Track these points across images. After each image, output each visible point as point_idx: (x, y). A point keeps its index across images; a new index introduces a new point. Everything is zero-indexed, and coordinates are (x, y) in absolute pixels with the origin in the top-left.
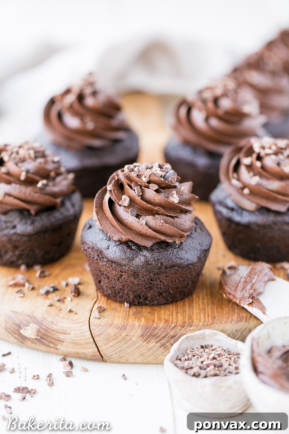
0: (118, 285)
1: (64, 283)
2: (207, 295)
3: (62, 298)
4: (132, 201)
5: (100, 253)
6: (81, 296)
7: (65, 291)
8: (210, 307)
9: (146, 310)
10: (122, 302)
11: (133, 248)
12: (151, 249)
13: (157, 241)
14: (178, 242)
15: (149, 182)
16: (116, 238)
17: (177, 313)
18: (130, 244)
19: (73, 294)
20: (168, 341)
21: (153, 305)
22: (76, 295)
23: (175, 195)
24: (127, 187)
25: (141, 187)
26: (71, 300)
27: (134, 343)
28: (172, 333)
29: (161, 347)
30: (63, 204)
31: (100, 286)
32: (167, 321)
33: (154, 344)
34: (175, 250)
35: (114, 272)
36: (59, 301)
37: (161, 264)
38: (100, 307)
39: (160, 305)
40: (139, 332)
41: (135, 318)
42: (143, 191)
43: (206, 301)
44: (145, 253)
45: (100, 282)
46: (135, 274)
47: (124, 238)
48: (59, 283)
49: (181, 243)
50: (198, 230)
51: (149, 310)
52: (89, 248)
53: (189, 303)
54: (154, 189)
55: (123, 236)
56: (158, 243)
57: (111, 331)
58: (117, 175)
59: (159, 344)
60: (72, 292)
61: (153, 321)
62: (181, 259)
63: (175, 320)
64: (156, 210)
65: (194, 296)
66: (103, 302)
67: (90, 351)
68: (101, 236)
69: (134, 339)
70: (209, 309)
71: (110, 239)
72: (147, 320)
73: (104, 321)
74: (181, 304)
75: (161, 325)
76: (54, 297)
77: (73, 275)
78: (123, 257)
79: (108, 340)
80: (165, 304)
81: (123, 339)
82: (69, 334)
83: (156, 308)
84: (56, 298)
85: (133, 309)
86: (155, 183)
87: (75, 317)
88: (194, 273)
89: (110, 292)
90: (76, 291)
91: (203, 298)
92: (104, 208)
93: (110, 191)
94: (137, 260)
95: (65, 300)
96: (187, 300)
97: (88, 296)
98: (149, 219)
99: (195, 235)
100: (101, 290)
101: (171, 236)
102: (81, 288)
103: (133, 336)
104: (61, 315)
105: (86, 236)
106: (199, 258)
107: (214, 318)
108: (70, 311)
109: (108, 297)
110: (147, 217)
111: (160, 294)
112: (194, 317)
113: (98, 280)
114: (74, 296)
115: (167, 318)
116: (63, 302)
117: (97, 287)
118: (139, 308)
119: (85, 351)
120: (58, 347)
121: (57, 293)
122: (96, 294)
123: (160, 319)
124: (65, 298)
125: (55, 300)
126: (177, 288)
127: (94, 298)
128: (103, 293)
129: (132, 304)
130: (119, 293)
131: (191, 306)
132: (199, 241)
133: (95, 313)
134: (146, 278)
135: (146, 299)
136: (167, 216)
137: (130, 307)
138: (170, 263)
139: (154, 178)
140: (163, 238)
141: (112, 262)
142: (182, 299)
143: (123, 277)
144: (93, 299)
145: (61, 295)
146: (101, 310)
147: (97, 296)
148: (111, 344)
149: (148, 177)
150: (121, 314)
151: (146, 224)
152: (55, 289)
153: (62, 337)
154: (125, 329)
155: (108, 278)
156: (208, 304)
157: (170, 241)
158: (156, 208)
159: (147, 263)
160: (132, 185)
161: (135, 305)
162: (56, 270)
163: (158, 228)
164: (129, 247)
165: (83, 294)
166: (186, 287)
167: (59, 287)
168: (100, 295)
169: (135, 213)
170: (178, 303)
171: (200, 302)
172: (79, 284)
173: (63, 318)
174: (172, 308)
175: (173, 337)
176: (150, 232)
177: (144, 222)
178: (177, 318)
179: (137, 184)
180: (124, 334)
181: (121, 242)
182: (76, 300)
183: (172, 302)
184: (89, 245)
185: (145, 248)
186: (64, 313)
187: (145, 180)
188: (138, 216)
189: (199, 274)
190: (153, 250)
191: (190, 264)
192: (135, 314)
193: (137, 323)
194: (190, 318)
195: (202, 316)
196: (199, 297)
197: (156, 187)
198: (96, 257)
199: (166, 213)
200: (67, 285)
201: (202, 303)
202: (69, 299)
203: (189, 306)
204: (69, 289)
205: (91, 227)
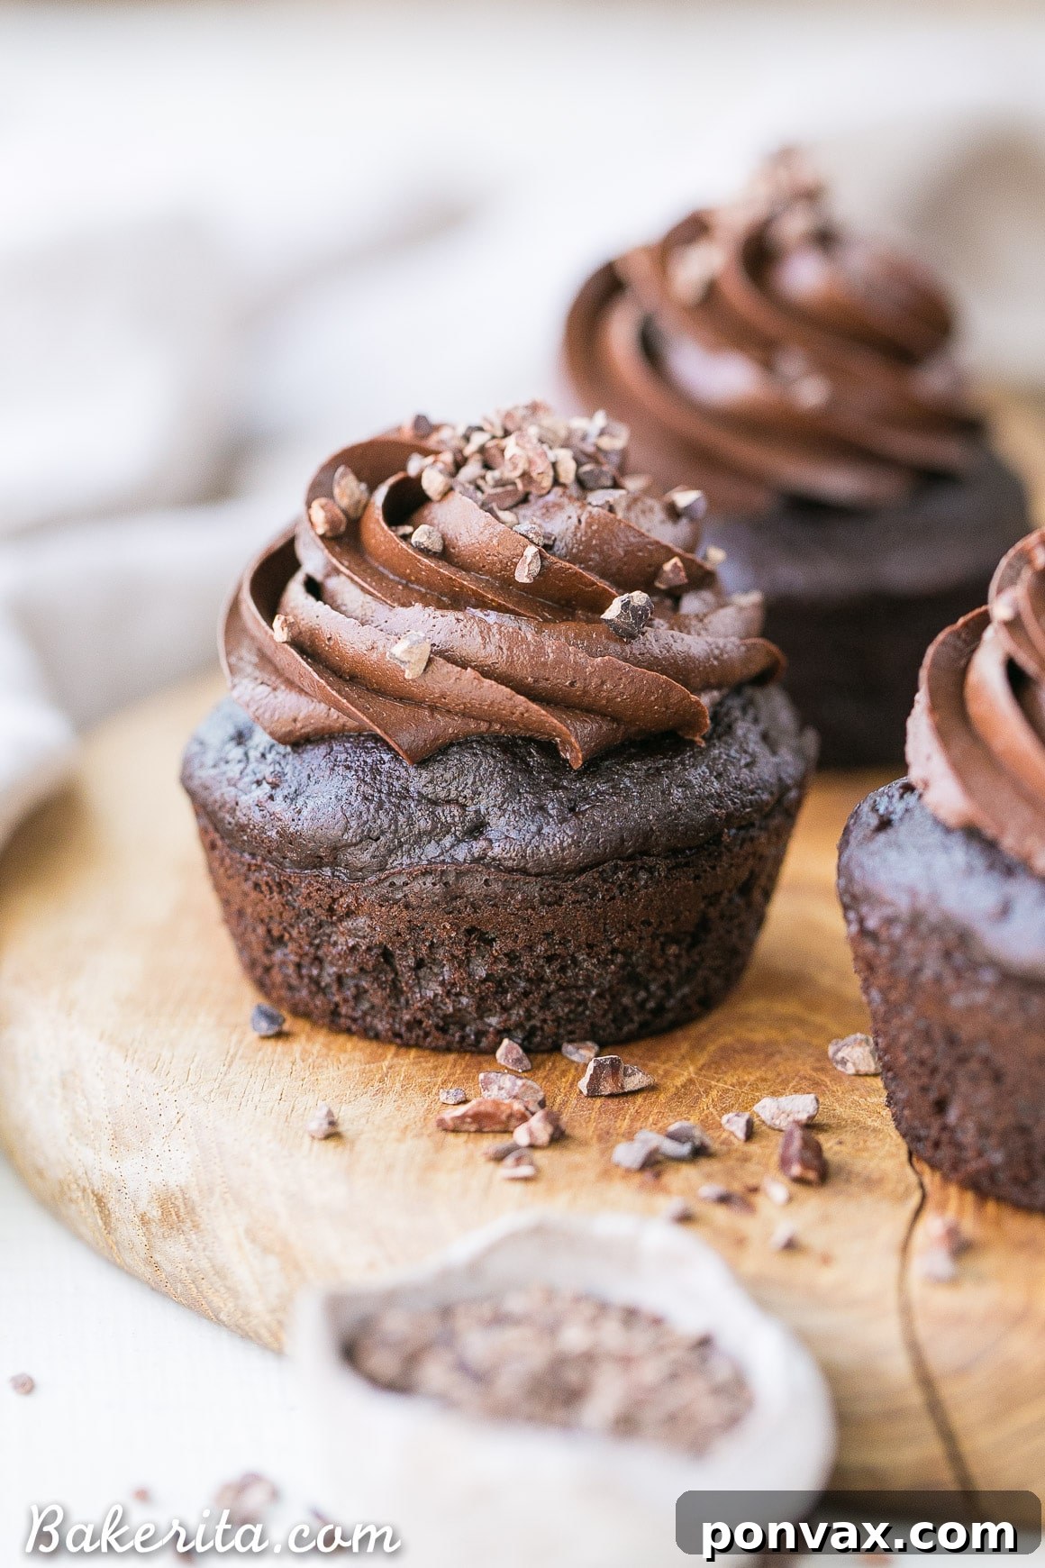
1: (735, 1125)
3: (737, 1187)
5: (958, 942)
6: (837, 1185)
7: (745, 1159)
19: (796, 1170)
22: (812, 1175)
26: (790, 1199)
30: (723, 722)
31: (944, 1128)
36: (724, 1199)
38: (952, 1232)
45: (941, 1106)
48: (708, 1124)
52: (890, 921)
60: (785, 1163)
66: (959, 1211)
68: (961, 855)
71: (1009, 871)
76: (696, 1182)
84: (710, 1190)
87: (825, 1275)
89: (998, 1158)
90: (808, 1155)
93: (1010, 623)
95: (759, 1200)
97: (871, 1183)
100: (946, 1155)
102: (828, 1143)
104: (747, 1265)
105: (871, 863)
108: (791, 1246)
113: (933, 1095)
114: (800, 1181)
116: (748, 1205)
121: (706, 1165)
122: (912, 1178)
124: (754, 1190)
125: (705, 1199)
127: (906, 1194)
128: (956, 1165)
144: (904, 1197)
145: (730, 1173)
147: (921, 1185)
152: (701, 1151)
165: (846, 1174)
167: (713, 1141)
168: (931, 1180)
172: (816, 1124)
182: (814, 1203)
184: (891, 904)
186: (763, 1254)
198: (932, 967)
200: (751, 1133)
202: (776, 1194)
204: (767, 1151)
205: (885, 824)
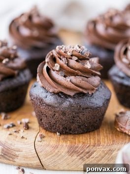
0: (53, 121)
1: (19, 122)
2: (108, 128)
4: (61, 68)
5: (41, 100)
6: (29, 129)
7: (19, 127)
8: (111, 135)
9: (70, 137)
10: (55, 133)
11: (62, 96)
12: (74, 97)
13: (78, 92)
14: (90, 93)
15: (72, 56)
16: (51, 91)
17: (90, 138)
18: (60, 94)
19: (25, 128)
20: (85, 155)
21: (75, 134)
23: (88, 64)
24: (58, 59)
25: (67, 58)
27: (63, 157)
28: (87, 150)
29: (80, 159)
30: (18, 74)
31: (42, 122)
32: (84, 143)
33: (75, 157)
34: (89, 98)
35: (50, 112)
36: (15, 132)
37: (80, 106)
38: (41, 135)
39: (79, 134)
40: (66, 150)
41: (64, 141)
42: (68, 61)
43: (108, 132)
44: (70, 99)
45: (41, 120)
46: (64, 113)
47: (56, 91)
48: (16, 122)
49: (92, 94)
50: (103, 87)
51: (72, 137)
52: (34, 98)
53: (97, 133)
54: (75, 59)
55: (56, 90)
56: (78, 94)
57: (49, 149)
58: (52, 53)
59: (79, 157)
61: (75, 143)
62: (92, 103)
63: (89, 142)
64: (76, 73)
65: (101, 129)
66: (43, 132)
67: (35, 162)
68: (42, 90)
69: (63, 154)
70: (110, 136)
71: (47, 92)
72: (71, 142)
73: (44, 143)
74: (93, 134)
75: (80, 145)
76: (13, 130)
77: (24, 118)
78: (56, 102)
79: (46, 155)
80: (82, 133)
81: (56, 154)
82: (22, 151)
83: (77, 136)
84: (14, 131)
85: (62, 137)
86: (75, 56)
87: (26, 141)
88: (100, 114)
89: (47, 126)
90: (26, 126)
91: (106, 130)
92: (44, 72)
93: (48, 62)
94: (64, 104)
95: (20, 132)
96: (96, 131)
97: (34, 129)
98: (72, 78)
99: (101, 90)
100: (42, 125)
101: (86, 89)
102: (29, 125)
103: (63, 152)
104: (17, 140)
105: (32, 91)
106: (104, 104)
107: (114, 141)
108: (23, 137)
109: (46, 129)
110: (71, 77)
111: (79, 127)
112: (101, 140)
115: (84, 141)
116: (18, 132)
117: (39, 123)
118: (66, 136)
119: (32, 162)
120: (15, 160)
121: (15, 127)
122: (39, 128)
123: (79, 142)
124: (19, 130)
126: (90, 123)
127: (38, 130)
128: (43, 127)
129: (61, 134)
130: (53, 126)
131: (98, 134)
132: (103, 94)
133: (39, 138)
134: (70, 116)
135: (70, 130)
136: (83, 76)
137: (60, 135)
138: (86, 106)
139: (75, 53)
140: (81, 90)
141: (48, 105)
142: (93, 131)
143: (56, 115)
145: (17, 129)
146: (42, 137)
148: (48, 157)
149: (71, 53)
150: (55, 139)
151: (70, 81)
152: (13, 126)
153: (17, 153)
154: (57, 148)
155: (46, 117)
156: (109, 133)
157: (85, 92)
158: (76, 72)
159: (71, 106)
160: (61, 57)
161: (63, 134)
162: (14, 115)
163: (78, 83)
164: (60, 96)
165: (31, 128)
166: (95, 123)
167: (16, 125)
168: (41, 129)
169: (63, 74)
170: (91, 133)
171: (105, 132)
172: (29, 123)
173: (18, 142)
174: (87, 136)
175: (88, 153)
176: (73, 86)
177: (69, 80)
178: (90, 141)
179: (64, 57)
180: (56, 151)
181: (54, 93)
182: (26, 132)
183: (87, 132)
184: (34, 96)
185: (70, 96)
186: (19, 139)
187: (69, 54)
188: (65, 76)
189: (103, 115)
190: (74, 98)
191: (98, 107)
192: (63, 139)
193: (64, 144)
194: (99, 141)
195: (106, 140)
196: (103, 130)
197: (77, 59)
198: (39, 103)
199: (83, 75)
200: (21, 123)
201: (106, 133)
202: (22, 131)
203: (98, 135)
204: (22, 126)
205: (35, 86)
